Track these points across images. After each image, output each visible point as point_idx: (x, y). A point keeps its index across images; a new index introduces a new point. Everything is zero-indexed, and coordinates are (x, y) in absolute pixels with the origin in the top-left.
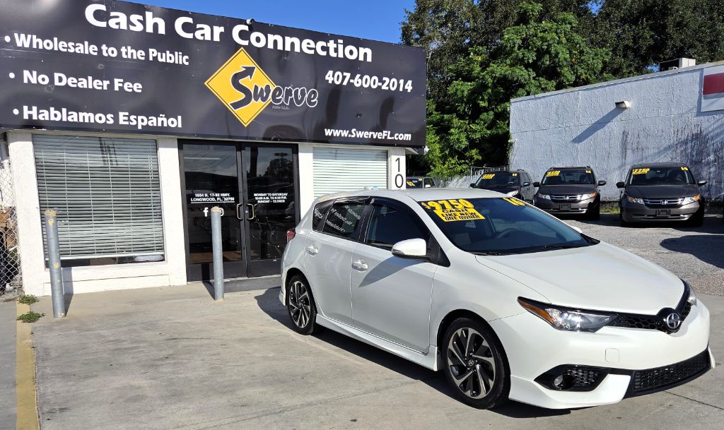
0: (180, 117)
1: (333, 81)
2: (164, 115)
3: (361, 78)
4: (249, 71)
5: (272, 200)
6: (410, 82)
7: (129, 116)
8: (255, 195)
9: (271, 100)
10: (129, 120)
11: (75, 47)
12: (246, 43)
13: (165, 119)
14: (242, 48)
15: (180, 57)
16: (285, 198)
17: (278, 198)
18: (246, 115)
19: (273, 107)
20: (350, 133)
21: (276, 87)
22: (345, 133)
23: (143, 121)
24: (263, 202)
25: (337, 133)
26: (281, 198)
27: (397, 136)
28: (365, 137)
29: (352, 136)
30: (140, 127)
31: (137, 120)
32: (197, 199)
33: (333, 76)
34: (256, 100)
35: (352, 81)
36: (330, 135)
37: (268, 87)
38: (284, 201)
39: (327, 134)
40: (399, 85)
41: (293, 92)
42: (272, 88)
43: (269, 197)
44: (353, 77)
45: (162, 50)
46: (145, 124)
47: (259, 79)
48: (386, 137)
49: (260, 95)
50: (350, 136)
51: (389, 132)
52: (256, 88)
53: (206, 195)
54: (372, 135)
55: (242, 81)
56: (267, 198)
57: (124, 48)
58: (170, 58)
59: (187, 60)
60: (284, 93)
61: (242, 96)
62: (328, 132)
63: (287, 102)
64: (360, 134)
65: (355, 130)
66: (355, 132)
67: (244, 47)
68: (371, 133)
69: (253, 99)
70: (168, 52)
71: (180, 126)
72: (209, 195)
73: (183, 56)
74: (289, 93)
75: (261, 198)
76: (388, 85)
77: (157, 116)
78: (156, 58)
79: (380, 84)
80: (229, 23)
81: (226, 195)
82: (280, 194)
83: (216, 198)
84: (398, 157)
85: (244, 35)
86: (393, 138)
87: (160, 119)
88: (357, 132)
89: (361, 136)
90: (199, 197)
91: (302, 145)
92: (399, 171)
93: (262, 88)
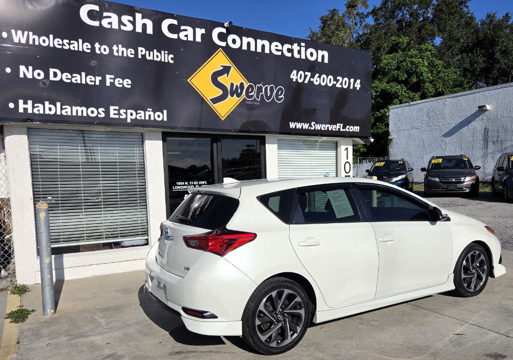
0: (165, 112)
1: (297, 80)
2: (151, 110)
3: (319, 77)
4: (226, 70)
6: (359, 81)
7: (119, 110)
9: (245, 96)
10: (119, 114)
11: (69, 44)
12: (224, 44)
13: (152, 113)
14: (220, 49)
15: (166, 55)
18: (223, 109)
19: (247, 102)
20: (310, 126)
21: (249, 84)
22: (306, 126)
23: (132, 114)
25: (299, 126)
27: (348, 129)
28: (322, 129)
29: (312, 128)
30: (129, 121)
31: (126, 113)
32: (178, 187)
33: (297, 75)
34: (232, 96)
35: (312, 80)
36: (294, 127)
37: (242, 84)
39: (291, 127)
40: (350, 84)
41: (263, 90)
42: (246, 86)
44: (313, 76)
45: (149, 49)
46: (133, 117)
47: (235, 78)
48: (339, 129)
49: (235, 91)
50: (310, 128)
51: (342, 125)
52: (232, 85)
53: (186, 183)
54: (328, 127)
55: (220, 79)
57: (115, 46)
58: (157, 57)
59: (172, 59)
60: (255, 90)
61: (220, 92)
62: (292, 125)
63: (258, 97)
64: (318, 127)
65: (314, 123)
66: (314, 125)
67: (222, 47)
69: (229, 95)
70: (155, 51)
71: (165, 119)
72: (189, 183)
73: (168, 55)
74: (260, 90)
76: (341, 84)
77: (145, 110)
78: (144, 56)
79: (335, 83)
80: (209, 26)
81: (203, 183)
83: (194, 185)
84: (347, 147)
85: (222, 37)
86: (345, 130)
87: (147, 113)
88: (316, 125)
89: (319, 129)
90: (180, 185)
91: (268, 137)
92: (347, 159)
93: (237, 86)
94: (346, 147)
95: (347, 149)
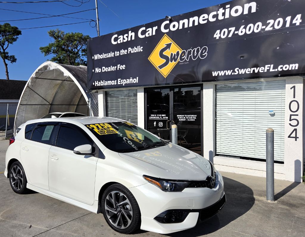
0: (137, 78)
1: (220, 37)
2: (132, 78)
3: (245, 28)
4: (168, 46)
5: (187, 119)
6: (299, 16)
7: (121, 80)
8: (178, 116)
9: (179, 60)
10: (121, 82)
11: (108, 55)
12: (167, 31)
13: (132, 80)
14: (165, 34)
15: (139, 48)
16: (195, 118)
17: (191, 118)
19: (180, 64)
20: (234, 71)
21: (182, 51)
22: (229, 73)
23: (125, 81)
24: (182, 120)
25: (222, 73)
26: (192, 118)
27: (282, 68)
28: (247, 72)
29: (235, 74)
30: (124, 85)
31: (123, 81)
32: (152, 117)
33: (220, 33)
34: (171, 62)
35: (236, 32)
36: (216, 75)
37: (178, 53)
38: (194, 120)
39: (214, 75)
40: (285, 22)
41: (192, 52)
42: (180, 53)
43: (186, 117)
44: (237, 29)
45: (132, 48)
46: (125, 83)
48: (268, 70)
49: (173, 58)
50: (233, 74)
51: (272, 66)
52: (172, 54)
53: (155, 115)
54: (254, 71)
55: (164, 53)
56: (184, 118)
58: (136, 50)
59: (142, 49)
60: (187, 54)
61: (164, 61)
62: (215, 74)
63: (188, 59)
64: (242, 71)
65: (238, 69)
66: (238, 70)
67: (166, 33)
68: (252, 69)
70: (135, 47)
71: (137, 82)
73: (140, 47)
74: (189, 53)
75: (181, 118)
76: (273, 26)
77: (129, 79)
78: (130, 52)
79: (264, 27)
80: (158, 23)
81: (164, 115)
82: (192, 116)
83: (159, 117)
84: (294, 85)
85: (167, 27)
86: (276, 70)
87: (130, 80)
88: (240, 70)
89: (243, 73)
90: (153, 116)
91: (205, 84)
92: (294, 97)
93: (175, 54)
94: (292, 85)
95: (294, 87)
